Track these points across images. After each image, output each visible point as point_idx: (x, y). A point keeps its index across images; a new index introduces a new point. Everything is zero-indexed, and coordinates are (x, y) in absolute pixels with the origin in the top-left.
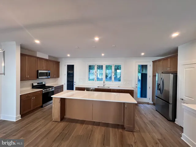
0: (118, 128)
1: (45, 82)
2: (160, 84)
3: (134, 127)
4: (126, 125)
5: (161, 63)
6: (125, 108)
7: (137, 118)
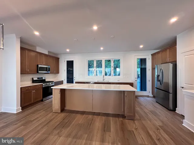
0: (118, 117)
1: (45, 77)
2: (159, 75)
3: (135, 116)
4: (126, 114)
5: (160, 55)
6: (125, 97)
7: (138, 109)
